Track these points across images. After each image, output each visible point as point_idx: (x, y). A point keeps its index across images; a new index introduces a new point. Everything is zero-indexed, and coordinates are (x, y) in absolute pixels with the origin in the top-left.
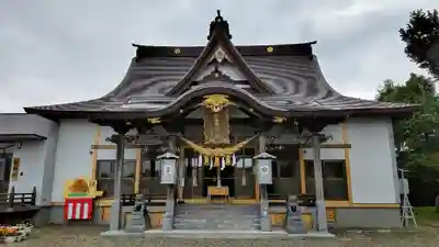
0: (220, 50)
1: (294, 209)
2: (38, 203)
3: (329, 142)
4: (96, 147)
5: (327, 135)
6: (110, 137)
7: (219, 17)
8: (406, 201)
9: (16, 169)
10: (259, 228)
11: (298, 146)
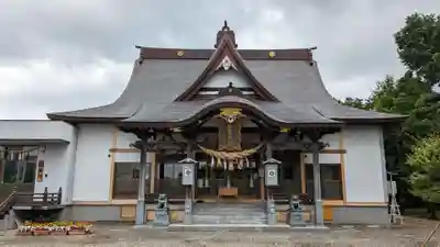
0: (227, 58)
1: (296, 207)
2: (64, 202)
3: (327, 148)
4: (114, 150)
5: (325, 142)
6: (133, 142)
7: (226, 27)
8: (394, 201)
9: (40, 171)
10: (267, 223)
11: (300, 151)
